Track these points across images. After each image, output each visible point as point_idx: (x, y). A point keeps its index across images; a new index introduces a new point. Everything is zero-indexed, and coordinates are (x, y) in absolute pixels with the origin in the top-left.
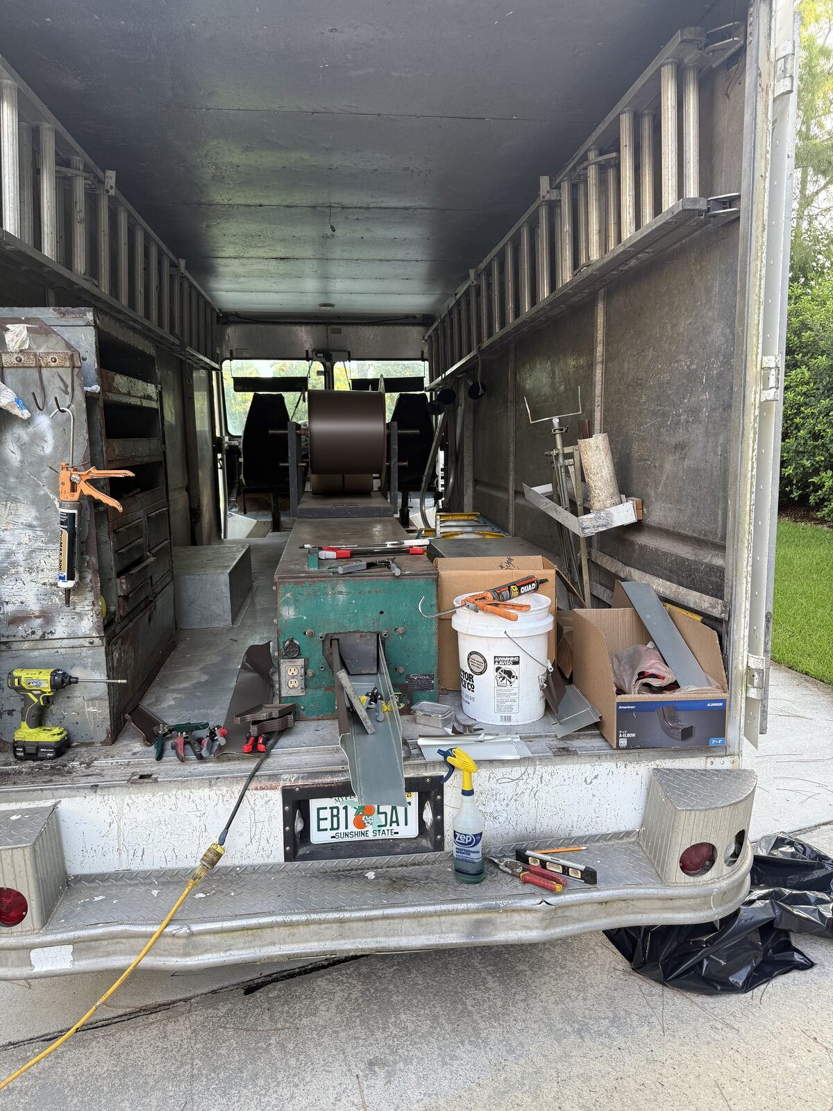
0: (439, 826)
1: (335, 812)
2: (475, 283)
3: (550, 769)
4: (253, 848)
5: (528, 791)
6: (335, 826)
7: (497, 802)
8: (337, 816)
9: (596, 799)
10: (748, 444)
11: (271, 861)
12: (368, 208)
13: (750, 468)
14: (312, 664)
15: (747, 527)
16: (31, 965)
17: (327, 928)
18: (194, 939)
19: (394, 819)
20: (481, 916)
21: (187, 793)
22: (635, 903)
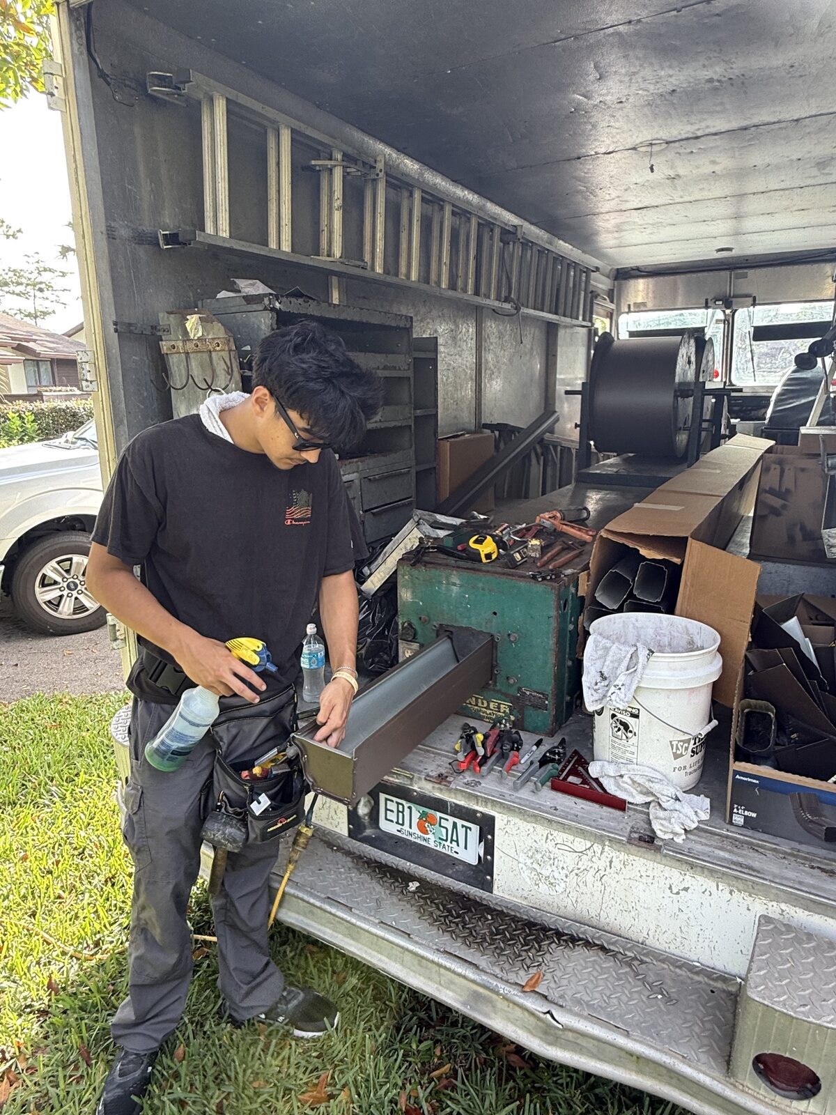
0: (488, 866)
1: (400, 807)
3: (623, 856)
4: (324, 813)
5: (593, 871)
6: (401, 822)
7: (554, 868)
8: (403, 812)
9: (683, 916)
11: (338, 831)
12: (696, 138)
19: (455, 838)
20: (481, 990)
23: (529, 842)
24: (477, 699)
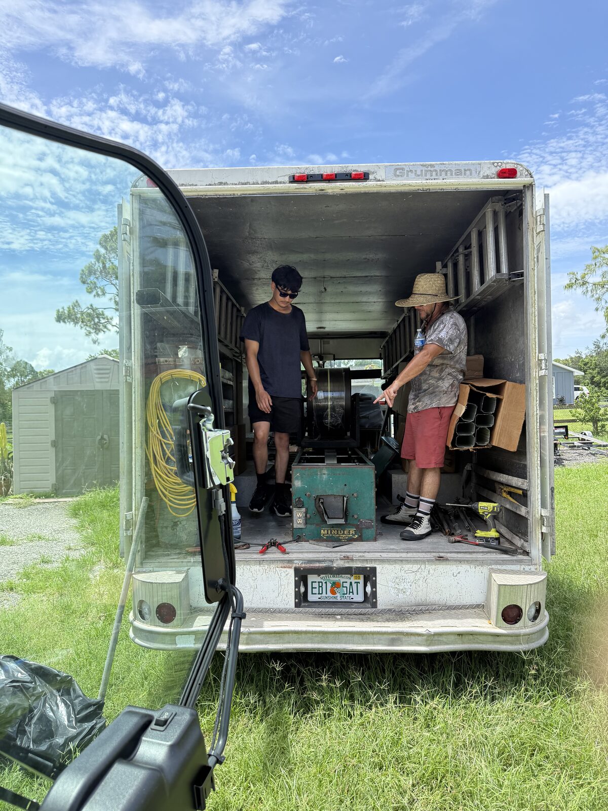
0: (374, 594)
1: (321, 584)
2: (407, 314)
3: (433, 567)
4: (279, 599)
5: (422, 579)
6: (321, 592)
7: (405, 584)
8: (322, 587)
9: (459, 585)
10: (533, 397)
11: (288, 607)
12: (345, 277)
13: (535, 410)
14: (309, 511)
15: (536, 440)
16: (176, 644)
17: (316, 636)
18: (252, 636)
19: (351, 591)
20: (395, 636)
21: (248, 567)
22: (478, 636)
23: (393, 575)
24: (338, 530)
